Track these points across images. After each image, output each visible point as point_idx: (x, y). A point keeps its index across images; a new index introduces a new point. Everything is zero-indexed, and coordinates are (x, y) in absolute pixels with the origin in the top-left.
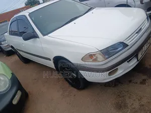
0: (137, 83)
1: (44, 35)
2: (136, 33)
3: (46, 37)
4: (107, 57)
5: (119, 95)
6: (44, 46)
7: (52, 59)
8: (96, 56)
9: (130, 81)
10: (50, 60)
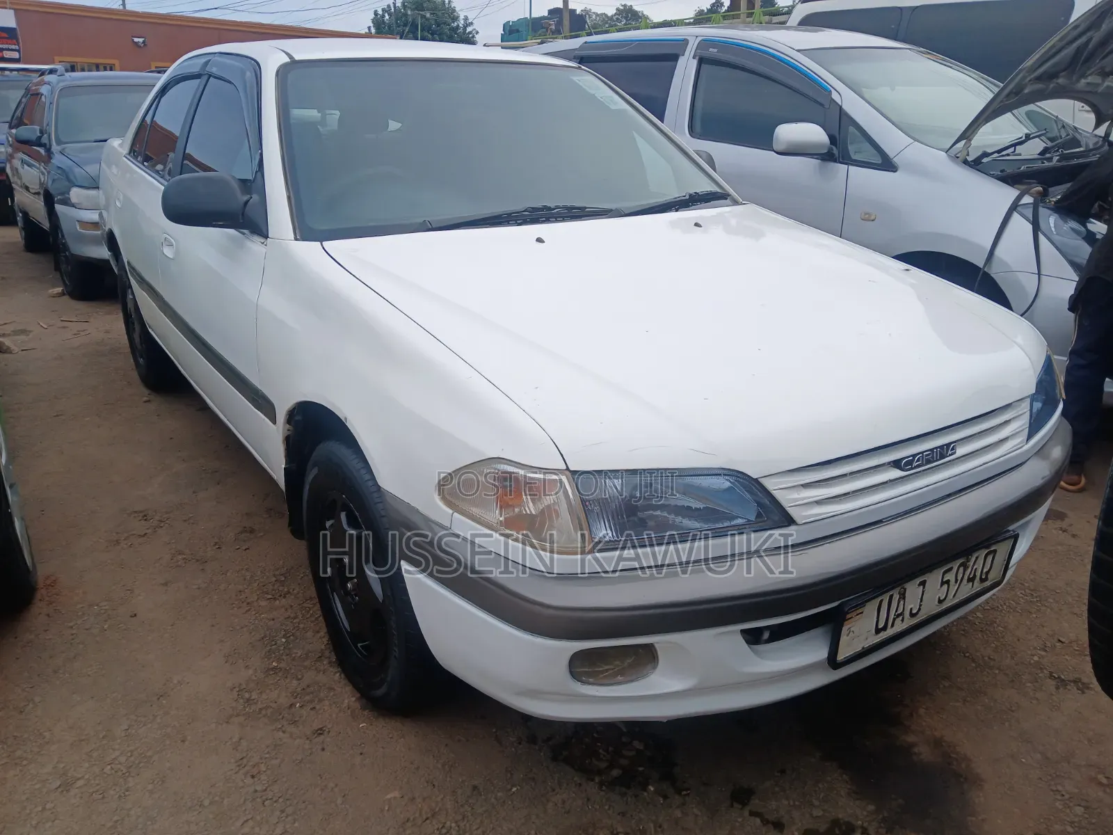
0: (779, 826)
1: (304, 232)
2: (896, 464)
3: (309, 251)
7: (281, 416)
8: (548, 500)
10: (271, 413)
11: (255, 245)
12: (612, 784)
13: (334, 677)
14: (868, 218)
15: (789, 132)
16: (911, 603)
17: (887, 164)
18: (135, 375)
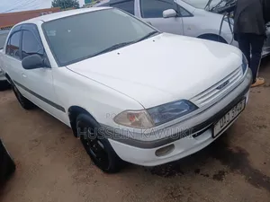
0: (208, 176)
1: (61, 65)
2: (217, 88)
3: (63, 69)
4: (156, 121)
5: (172, 194)
6: (55, 83)
7: (67, 110)
8: (141, 116)
9: (197, 171)
10: (63, 110)
11: (48, 70)
14: (189, 29)
15: (166, 12)
17: (191, 15)
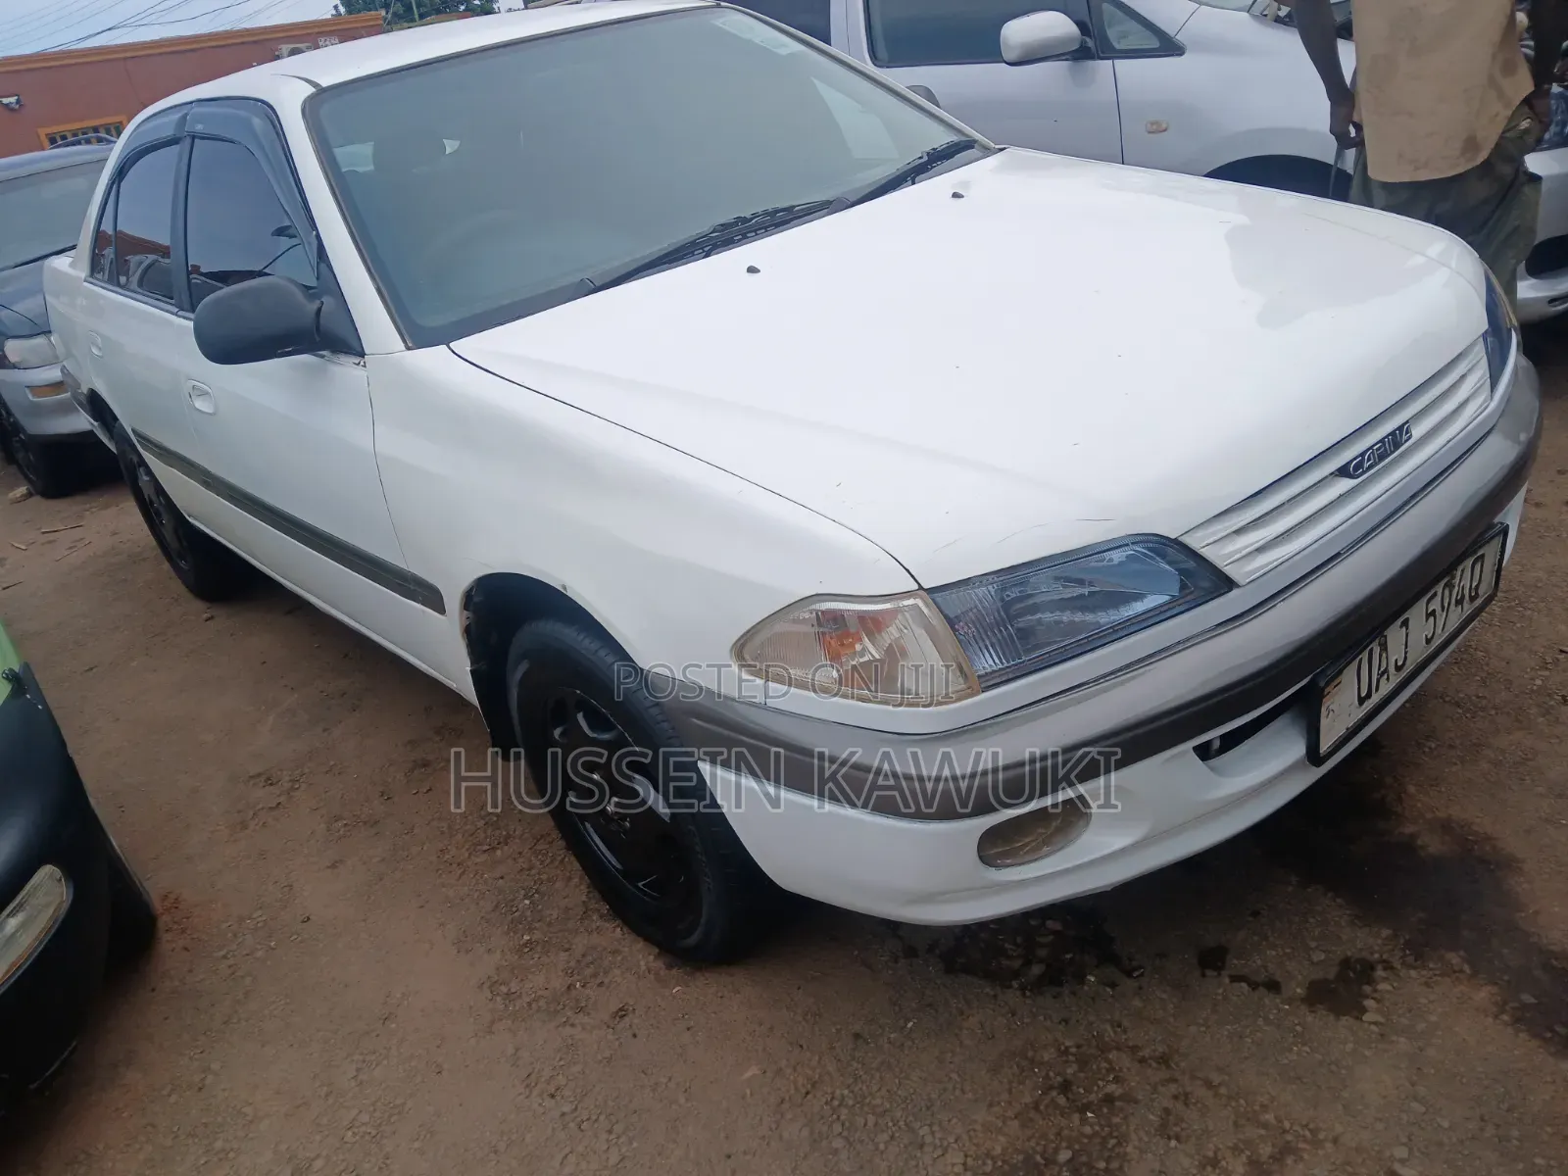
0: (1273, 986)
1: (417, 336)
2: (1343, 472)
4: (988, 662)
5: (1066, 1087)
6: (396, 444)
9: (1212, 960)
11: (345, 369)
12: (1037, 986)
13: (613, 935)
14: (1157, 129)
15: (1020, 31)
16: (1395, 654)
17: (1169, 47)
18: (177, 587)
